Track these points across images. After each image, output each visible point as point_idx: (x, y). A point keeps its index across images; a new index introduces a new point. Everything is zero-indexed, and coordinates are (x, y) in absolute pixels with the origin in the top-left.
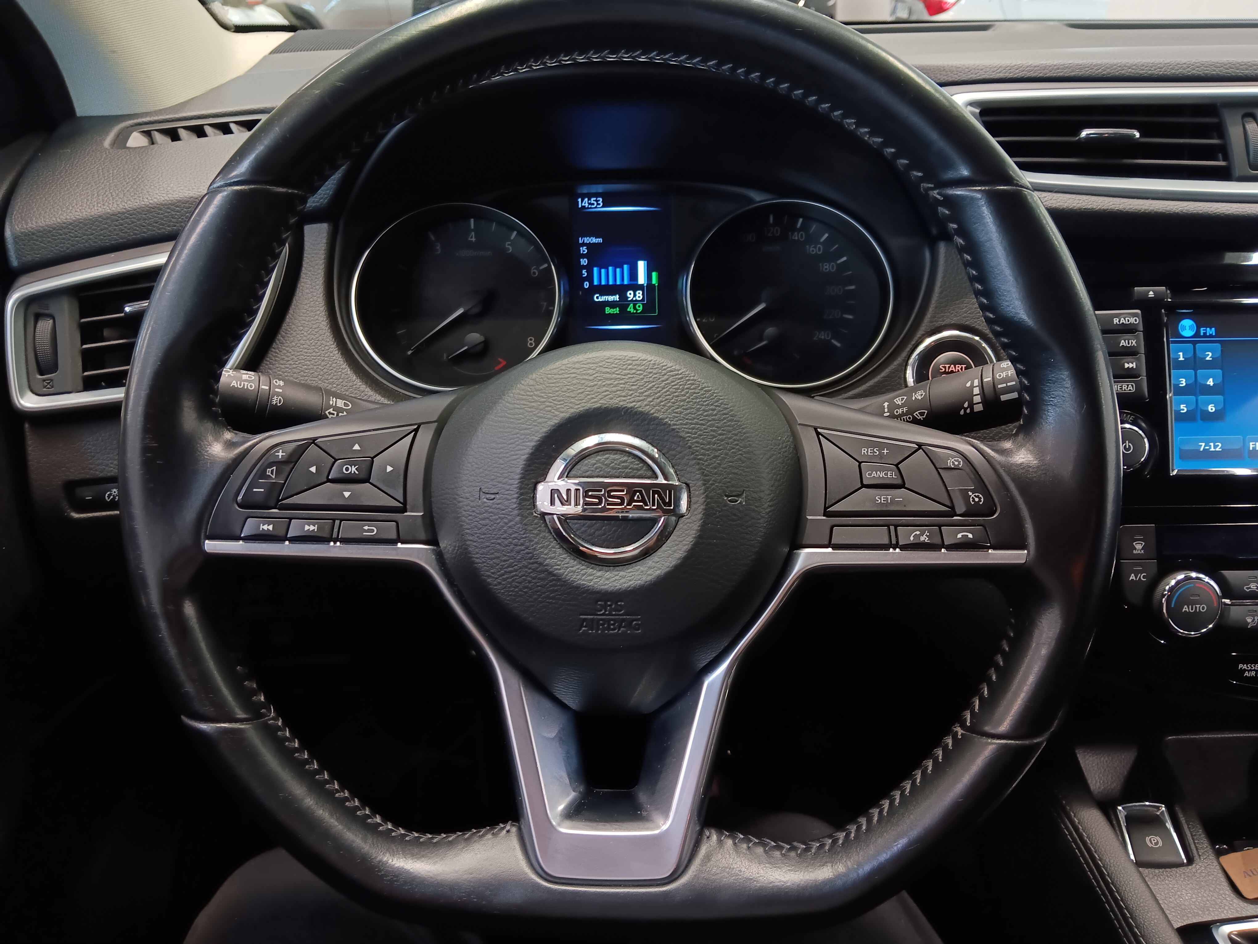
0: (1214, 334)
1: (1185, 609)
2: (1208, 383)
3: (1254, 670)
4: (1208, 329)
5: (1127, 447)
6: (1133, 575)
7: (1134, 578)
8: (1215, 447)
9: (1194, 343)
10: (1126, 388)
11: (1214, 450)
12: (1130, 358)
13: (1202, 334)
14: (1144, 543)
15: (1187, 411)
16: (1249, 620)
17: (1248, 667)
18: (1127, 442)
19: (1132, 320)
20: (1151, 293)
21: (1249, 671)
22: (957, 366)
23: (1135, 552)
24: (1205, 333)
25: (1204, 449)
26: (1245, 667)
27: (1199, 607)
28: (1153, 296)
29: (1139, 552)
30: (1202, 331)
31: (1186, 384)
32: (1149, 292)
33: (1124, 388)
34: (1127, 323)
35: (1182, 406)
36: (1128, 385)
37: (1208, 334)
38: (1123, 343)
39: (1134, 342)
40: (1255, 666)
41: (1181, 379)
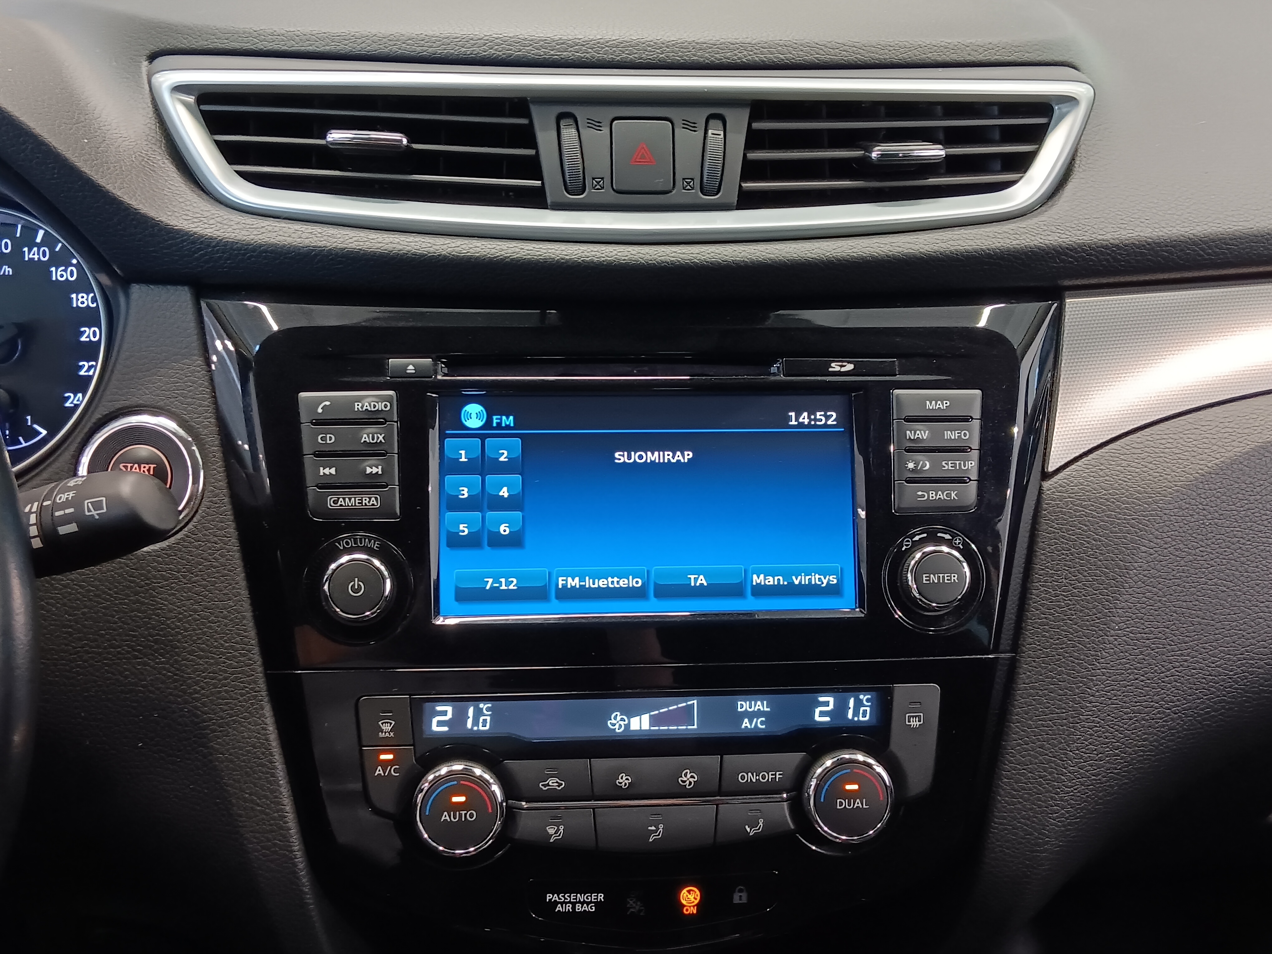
0: (512, 425)
1: (445, 817)
2: (501, 494)
3: (570, 902)
4: (504, 418)
5: (356, 587)
6: (379, 768)
7: (381, 772)
8: (508, 583)
9: (483, 437)
10: (367, 502)
11: (506, 588)
12: (373, 460)
13: (495, 425)
14: (393, 723)
15: (469, 532)
16: (551, 831)
17: (560, 899)
18: (356, 579)
19: (380, 406)
20: (411, 367)
21: (562, 903)
22: (142, 466)
23: (381, 735)
24: (499, 424)
25: (491, 588)
26: (555, 898)
27: (466, 814)
28: (414, 371)
29: (387, 734)
30: (495, 420)
31: (469, 496)
32: (408, 366)
33: (364, 502)
34: (373, 409)
35: (461, 527)
36: (370, 498)
37: (503, 425)
38: (365, 438)
39: (381, 438)
40: (570, 897)
41: (461, 489)
